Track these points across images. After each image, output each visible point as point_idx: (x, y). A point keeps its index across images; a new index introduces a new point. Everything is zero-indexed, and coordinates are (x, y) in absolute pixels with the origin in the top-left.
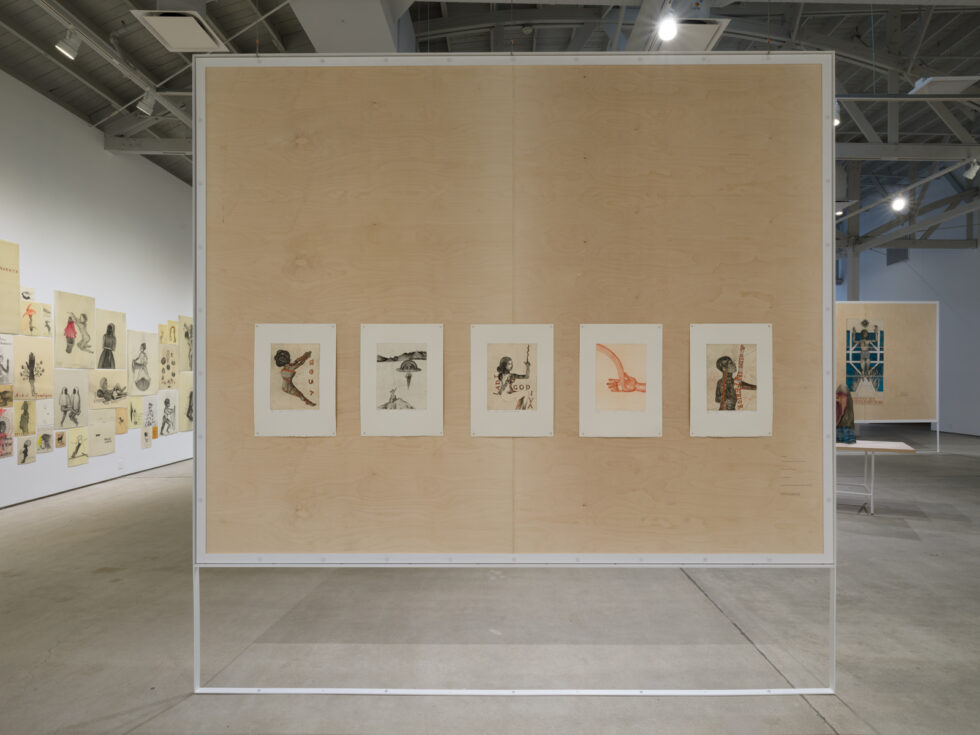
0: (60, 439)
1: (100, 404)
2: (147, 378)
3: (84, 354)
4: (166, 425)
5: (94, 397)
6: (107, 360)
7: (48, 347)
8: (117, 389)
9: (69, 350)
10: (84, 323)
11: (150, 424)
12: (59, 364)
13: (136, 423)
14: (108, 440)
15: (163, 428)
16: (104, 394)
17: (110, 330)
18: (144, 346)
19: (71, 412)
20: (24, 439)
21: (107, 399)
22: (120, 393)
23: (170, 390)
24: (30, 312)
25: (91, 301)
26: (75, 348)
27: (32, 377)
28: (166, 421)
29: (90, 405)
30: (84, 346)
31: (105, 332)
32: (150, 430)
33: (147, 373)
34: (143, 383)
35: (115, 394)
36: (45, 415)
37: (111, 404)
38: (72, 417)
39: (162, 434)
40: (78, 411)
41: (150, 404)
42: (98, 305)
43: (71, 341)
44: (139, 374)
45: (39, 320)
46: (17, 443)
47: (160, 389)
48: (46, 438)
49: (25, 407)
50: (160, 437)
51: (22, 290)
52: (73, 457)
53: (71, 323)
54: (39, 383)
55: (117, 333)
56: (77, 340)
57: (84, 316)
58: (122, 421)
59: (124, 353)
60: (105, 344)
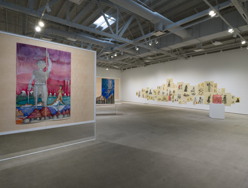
0: (177, 100)
1: (184, 97)
2: (194, 93)
3: (182, 90)
4: (200, 102)
5: (183, 96)
6: (186, 90)
7: (176, 89)
8: (187, 95)
9: (179, 89)
10: (182, 86)
11: (195, 101)
12: (178, 91)
13: (191, 100)
14: (185, 102)
15: (199, 102)
16: (185, 95)
17: (186, 86)
18: (194, 88)
19: (179, 97)
20: (173, 99)
21: (185, 96)
22: (188, 95)
23: (201, 96)
24: (174, 86)
25: (183, 82)
26: (180, 89)
27: (174, 93)
28: (200, 101)
29: (182, 97)
30: (181, 89)
31: (185, 86)
32: (195, 102)
33: (195, 93)
34: (194, 94)
35: (187, 96)
36: (176, 97)
37: (186, 97)
38: (179, 98)
39: (198, 103)
40: (180, 97)
41: (195, 98)
42: (184, 83)
43: (179, 88)
44: (192, 93)
45: (175, 86)
46: (172, 100)
47: (198, 95)
48: (176, 100)
49: (173, 96)
50: (198, 104)
51: (173, 83)
52: (179, 103)
53: (179, 86)
54: (175, 93)
55: (188, 86)
56: (181, 88)
57: (182, 85)
58: (188, 100)
59: (189, 89)
60: (185, 88)
